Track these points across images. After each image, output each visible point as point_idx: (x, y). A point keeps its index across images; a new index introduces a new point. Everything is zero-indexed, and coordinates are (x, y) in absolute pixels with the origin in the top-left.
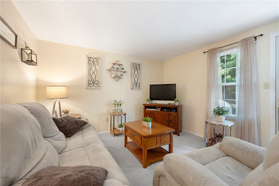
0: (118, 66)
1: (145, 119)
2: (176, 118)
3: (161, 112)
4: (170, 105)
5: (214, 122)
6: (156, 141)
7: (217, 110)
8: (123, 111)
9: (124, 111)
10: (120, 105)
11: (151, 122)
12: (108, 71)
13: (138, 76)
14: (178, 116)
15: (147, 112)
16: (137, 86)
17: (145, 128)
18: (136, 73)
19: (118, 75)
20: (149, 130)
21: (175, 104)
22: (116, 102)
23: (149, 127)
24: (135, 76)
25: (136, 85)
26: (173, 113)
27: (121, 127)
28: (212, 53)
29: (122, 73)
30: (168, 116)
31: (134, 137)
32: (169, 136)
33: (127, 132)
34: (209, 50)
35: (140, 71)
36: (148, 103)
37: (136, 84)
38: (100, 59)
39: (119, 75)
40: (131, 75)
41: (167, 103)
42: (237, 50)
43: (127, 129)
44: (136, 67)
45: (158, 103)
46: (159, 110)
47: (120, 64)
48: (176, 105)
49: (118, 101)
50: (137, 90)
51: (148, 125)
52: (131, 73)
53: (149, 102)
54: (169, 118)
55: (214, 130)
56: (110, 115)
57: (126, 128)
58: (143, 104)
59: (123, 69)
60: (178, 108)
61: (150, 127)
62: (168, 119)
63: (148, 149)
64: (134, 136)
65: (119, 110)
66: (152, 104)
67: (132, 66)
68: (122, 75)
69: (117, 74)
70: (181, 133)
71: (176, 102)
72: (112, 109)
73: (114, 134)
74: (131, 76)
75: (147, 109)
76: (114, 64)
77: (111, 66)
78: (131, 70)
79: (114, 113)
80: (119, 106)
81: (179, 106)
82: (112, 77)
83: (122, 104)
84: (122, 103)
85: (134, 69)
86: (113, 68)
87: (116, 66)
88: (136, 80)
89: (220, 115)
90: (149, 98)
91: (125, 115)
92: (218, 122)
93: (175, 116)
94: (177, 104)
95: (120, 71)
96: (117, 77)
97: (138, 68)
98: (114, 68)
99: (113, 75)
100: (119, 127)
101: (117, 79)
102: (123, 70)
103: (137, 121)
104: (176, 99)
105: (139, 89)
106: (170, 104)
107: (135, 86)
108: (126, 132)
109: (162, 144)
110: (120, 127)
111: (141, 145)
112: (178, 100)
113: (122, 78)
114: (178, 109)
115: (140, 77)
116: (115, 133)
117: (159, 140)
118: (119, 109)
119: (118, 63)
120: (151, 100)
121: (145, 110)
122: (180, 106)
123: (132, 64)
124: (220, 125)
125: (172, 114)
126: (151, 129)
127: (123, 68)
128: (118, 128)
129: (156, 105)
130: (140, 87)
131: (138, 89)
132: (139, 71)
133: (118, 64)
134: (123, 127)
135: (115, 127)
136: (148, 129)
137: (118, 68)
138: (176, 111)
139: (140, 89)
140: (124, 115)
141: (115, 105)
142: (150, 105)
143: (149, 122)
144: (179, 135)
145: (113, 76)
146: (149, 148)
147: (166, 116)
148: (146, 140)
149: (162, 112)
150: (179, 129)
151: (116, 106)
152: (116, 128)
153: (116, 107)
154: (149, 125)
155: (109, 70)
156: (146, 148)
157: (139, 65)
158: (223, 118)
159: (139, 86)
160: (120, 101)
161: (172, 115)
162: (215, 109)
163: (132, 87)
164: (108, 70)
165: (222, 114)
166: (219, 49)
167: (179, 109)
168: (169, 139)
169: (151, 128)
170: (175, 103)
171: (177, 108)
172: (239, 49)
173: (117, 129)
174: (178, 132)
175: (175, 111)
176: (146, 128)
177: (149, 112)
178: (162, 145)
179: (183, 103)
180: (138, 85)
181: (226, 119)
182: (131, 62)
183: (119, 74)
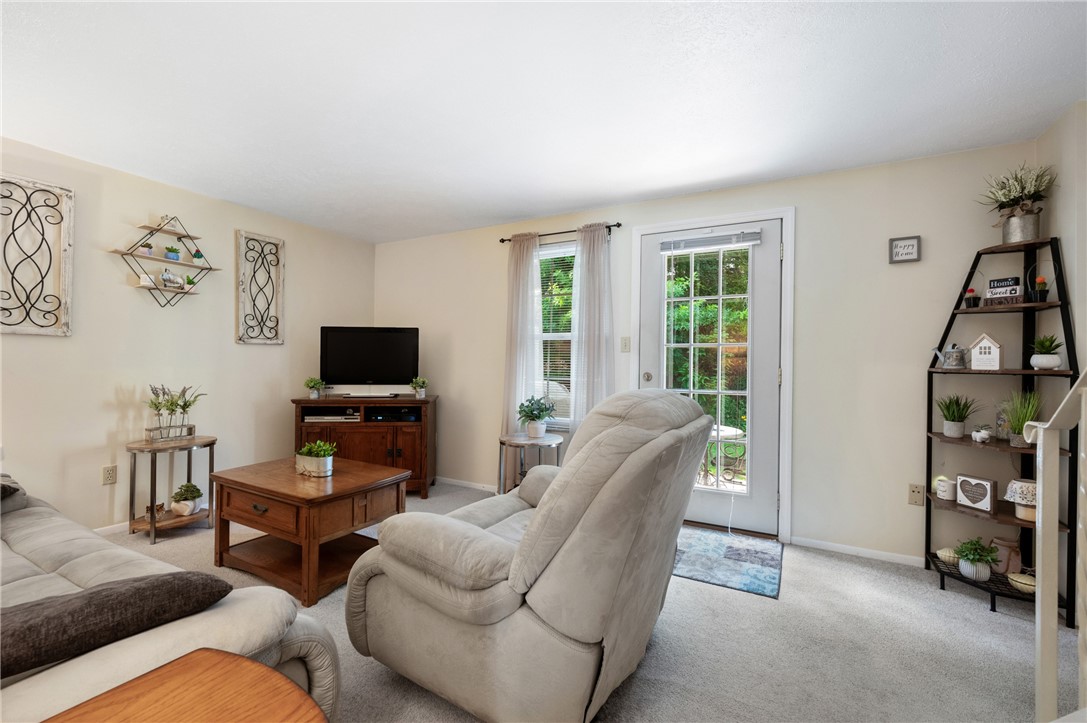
0: (172, 243)
1: (310, 450)
2: (418, 442)
3: (364, 424)
4: (399, 398)
5: (522, 440)
6: (349, 514)
7: (527, 407)
8: (198, 433)
9: (203, 432)
10: (185, 406)
11: (331, 458)
12: (120, 256)
13: (268, 290)
14: (422, 436)
15: (309, 430)
16: (265, 330)
17: (308, 480)
18: (261, 277)
19: (172, 277)
20: (326, 481)
21: (414, 396)
22: (164, 394)
23: (322, 475)
24: (255, 289)
25: (262, 326)
26: (408, 426)
27: (189, 495)
28: (521, 244)
29: (192, 273)
30: (389, 437)
31: (267, 514)
32: (394, 493)
33: (228, 505)
34: (515, 236)
35: (278, 272)
36: (314, 395)
37: (262, 323)
38: (70, 197)
39: (180, 281)
40: (239, 283)
41: (387, 394)
42: (574, 249)
43: (229, 494)
44: (264, 254)
45: (353, 394)
46: (357, 418)
47: (182, 231)
48: (418, 397)
49: (176, 390)
50: (265, 344)
51: (322, 469)
52: (237, 277)
53: (318, 390)
54: (394, 443)
55: (522, 465)
56: (129, 450)
57: (226, 491)
58: (293, 401)
59: (198, 254)
60: (423, 409)
61: (329, 473)
62: (389, 447)
63: (321, 543)
64: (266, 510)
65: (178, 430)
66: (331, 398)
67: (243, 248)
68: (190, 282)
69: (166, 276)
70: (432, 490)
71: (418, 390)
72: (138, 425)
73: (156, 528)
74: (237, 289)
75: (308, 419)
76: (152, 232)
77: (137, 236)
78: (237, 265)
79: (150, 441)
80: (179, 410)
81: (425, 402)
82: (143, 287)
83: (194, 402)
84: (192, 399)
85: (252, 259)
86: (149, 246)
87: (161, 242)
88: (261, 304)
89: (533, 420)
90: (317, 376)
91: (211, 445)
92: (530, 438)
93: (413, 434)
94: (421, 394)
95: (180, 261)
96: (165, 286)
97: (270, 258)
98: (151, 248)
99: (143, 276)
100: (177, 501)
101: (169, 296)
102: (197, 262)
103: (269, 463)
104: (420, 379)
105: (275, 341)
106: (396, 396)
107: (257, 330)
108: (225, 507)
109: (372, 519)
110: (186, 499)
111: (297, 535)
112: (424, 383)
113: (192, 294)
114: (425, 412)
115: (280, 295)
116: (157, 525)
117: (360, 507)
118: (179, 423)
119: (173, 226)
120: (327, 384)
121: (303, 420)
122: (431, 400)
123: (243, 242)
124: (533, 445)
125: (405, 429)
126: (330, 478)
127: (198, 251)
128: (174, 505)
129: (347, 402)
130: (279, 336)
131: (269, 342)
132: (273, 269)
133: (175, 234)
134: (200, 495)
135: (158, 502)
136: (322, 480)
137: (170, 250)
138: (419, 419)
139: (280, 342)
140: (205, 446)
141: (157, 407)
142: (324, 402)
143: (324, 456)
144: (425, 497)
145: (145, 281)
146: (324, 539)
147: (383, 437)
148: (314, 512)
149: (369, 424)
150: (426, 477)
151: (164, 412)
152: (162, 506)
153: (160, 415)
154: (325, 465)
155: (123, 255)
156: (314, 538)
157: (276, 246)
158: (541, 425)
159: (275, 328)
160: (184, 392)
161: (404, 433)
162: (522, 404)
163: (242, 331)
164: (116, 252)
165: (538, 417)
166: (537, 239)
167: (428, 411)
168: (394, 502)
169: (332, 475)
170: (413, 392)
171: (420, 408)
172: (579, 248)
173: (166, 508)
174: (424, 484)
175: (413, 418)
176: (313, 479)
177: (318, 430)
178: (371, 522)
179: (439, 392)
180: (269, 323)
181: (547, 431)
182: (237, 233)
183: (178, 274)
